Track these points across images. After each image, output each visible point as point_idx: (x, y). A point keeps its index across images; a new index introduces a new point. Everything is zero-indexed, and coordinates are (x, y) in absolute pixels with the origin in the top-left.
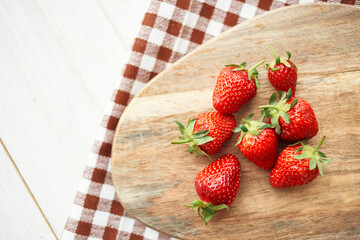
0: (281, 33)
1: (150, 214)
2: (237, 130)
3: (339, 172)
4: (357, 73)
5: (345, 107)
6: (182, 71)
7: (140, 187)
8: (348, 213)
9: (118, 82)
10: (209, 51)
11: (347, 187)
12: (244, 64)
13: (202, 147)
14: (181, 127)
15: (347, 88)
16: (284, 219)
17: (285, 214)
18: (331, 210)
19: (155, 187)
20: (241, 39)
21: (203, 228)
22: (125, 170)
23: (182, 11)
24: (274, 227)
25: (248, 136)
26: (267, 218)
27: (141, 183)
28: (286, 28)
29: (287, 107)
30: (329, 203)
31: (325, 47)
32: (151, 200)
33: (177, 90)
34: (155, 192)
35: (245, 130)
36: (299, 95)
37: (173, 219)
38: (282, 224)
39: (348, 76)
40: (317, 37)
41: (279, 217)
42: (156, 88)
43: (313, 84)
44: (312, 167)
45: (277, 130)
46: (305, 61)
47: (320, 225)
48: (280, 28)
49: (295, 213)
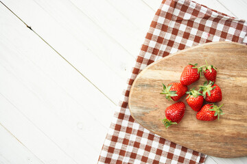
0: (216, 54)
1: (142, 119)
2: (188, 93)
3: (226, 119)
4: (245, 78)
5: (236, 92)
6: (169, 62)
7: (141, 107)
8: (226, 136)
9: (134, 64)
10: (182, 55)
11: (228, 125)
12: (196, 64)
13: (172, 98)
14: (165, 87)
15: (238, 84)
16: (198, 133)
17: (199, 131)
18: (219, 133)
19: (147, 109)
20: (197, 53)
21: (164, 130)
22: (135, 99)
23: (159, 44)
24: (193, 135)
25: (192, 96)
26: (191, 131)
27: (141, 106)
28: (219, 52)
29: (211, 89)
30: (219, 130)
31: (234, 64)
32: (144, 114)
33: (165, 70)
34: (146, 111)
35: (191, 94)
36: (218, 83)
37: (152, 123)
38: (197, 135)
39: (241, 78)
40: (232, 59)
41: (196, 131)
42: (156, 67)
43: (224, 79)
44: (215, 115)
45: (204, 97)
46: (223, 68)
47: (213, 139)
48: (216, 51)
49: (204, 132)
